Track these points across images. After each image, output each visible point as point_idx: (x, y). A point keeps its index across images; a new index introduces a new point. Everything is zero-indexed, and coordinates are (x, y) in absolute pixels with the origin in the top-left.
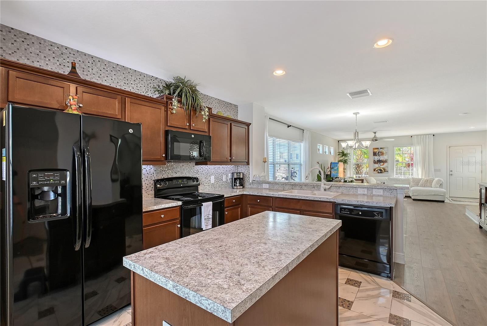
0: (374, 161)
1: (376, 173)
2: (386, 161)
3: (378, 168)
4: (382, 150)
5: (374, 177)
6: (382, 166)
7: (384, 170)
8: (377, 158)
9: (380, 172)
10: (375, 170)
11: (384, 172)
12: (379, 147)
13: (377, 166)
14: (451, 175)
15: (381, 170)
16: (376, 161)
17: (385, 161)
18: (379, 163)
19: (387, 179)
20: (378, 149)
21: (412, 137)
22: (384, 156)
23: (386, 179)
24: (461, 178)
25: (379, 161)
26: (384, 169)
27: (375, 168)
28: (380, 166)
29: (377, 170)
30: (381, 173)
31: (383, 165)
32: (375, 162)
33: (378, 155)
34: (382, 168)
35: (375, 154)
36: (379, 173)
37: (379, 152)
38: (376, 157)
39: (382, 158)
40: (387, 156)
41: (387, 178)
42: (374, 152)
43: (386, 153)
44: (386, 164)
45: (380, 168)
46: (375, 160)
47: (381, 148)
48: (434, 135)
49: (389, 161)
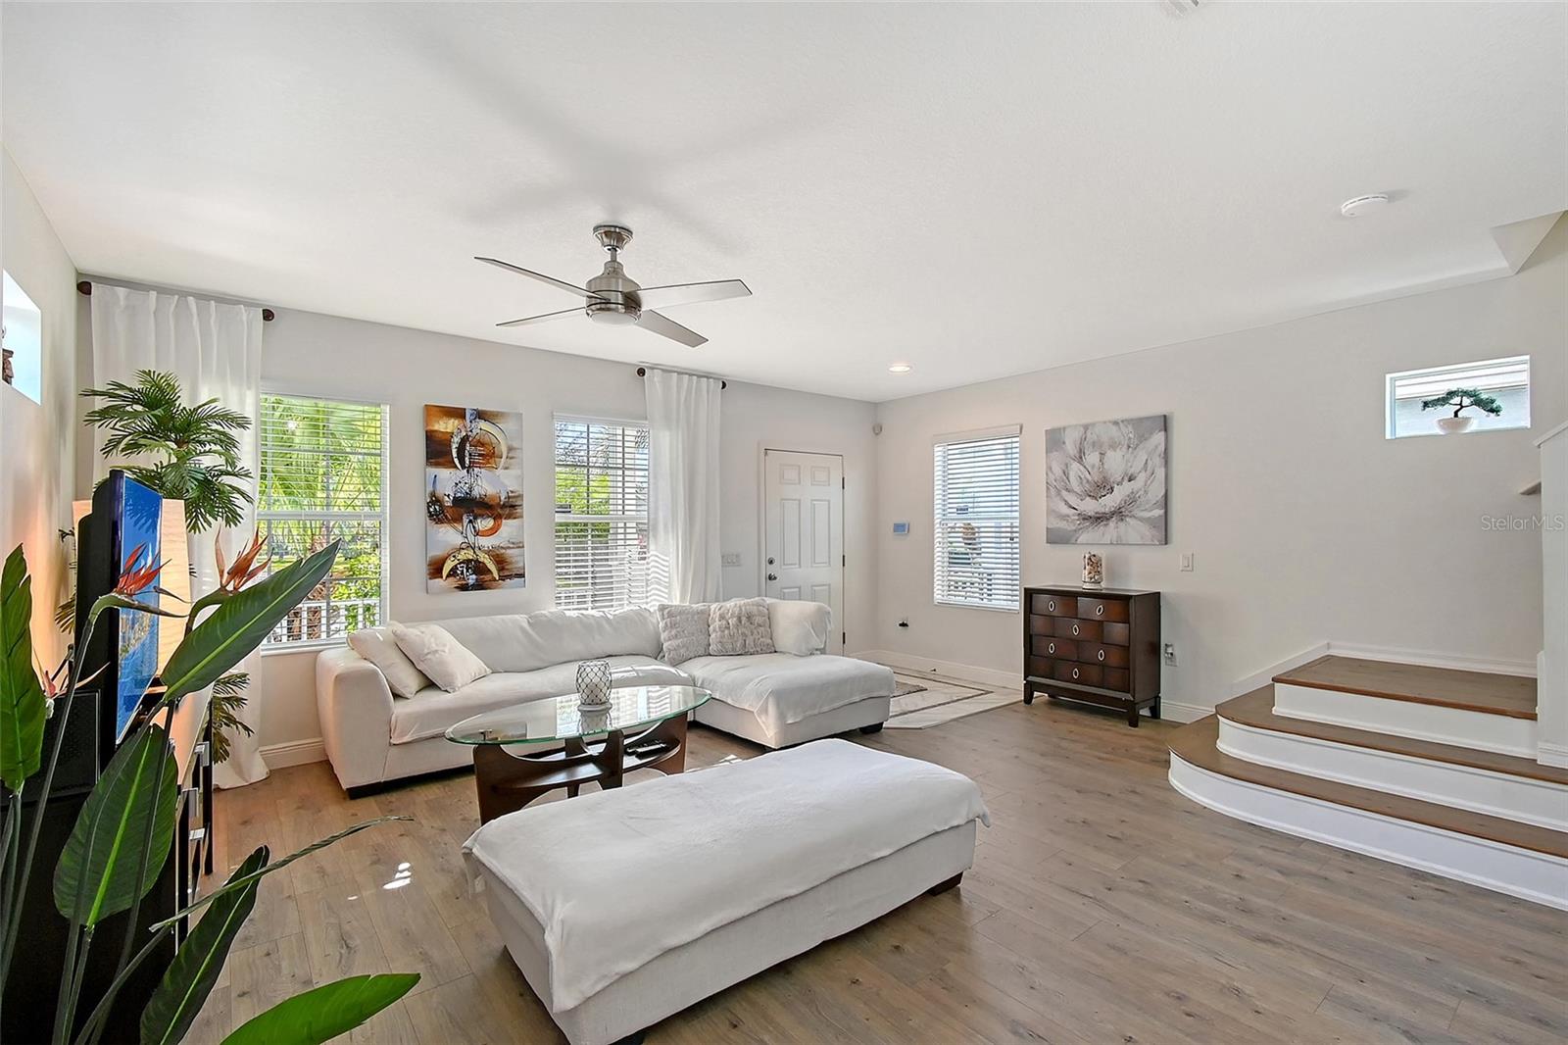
0: (434, 500)
1: (444, 591)
2: (513, 506)
3: (462, 556)
4: (483, 425)
5: (451, 622)
6: (486, 542)
7: (500, 570)
8: (449, 481)
9: (472, 579)
10: (436, 569)
11: (503, 578)
12: (469, 405)
13: (449, 536)
14: (771, 578)
15: (479, 568)
16: (448, 502)
17: (504, 506)
18: (465, 520)
19: (525, 625)
20: (459, 413)
21: (641, 372)
22: (500, 472)
23: (522, 629)
24: (797, 590)
25: (469, 507)
26: (501, 562)
27: (437, 552)
28: (471, 539)
29: (453, 573)
30: (480, 586)
31: (493, 531)
32: (440, 512)
33: (463, 467)
34: (488, 552)
35: (437, 451)
36: (464, 588)
37: (464, 441)
38: (444, 473)
39: (486, 484)
40: (511, 472)
41: (522, 619)
42: (430, 436)
43: (510, 449)
44: (508, 527)
45: (470, 554)
46: (440, 492)
47: (481, 415)
48: (724, 386)
49: (527, 507)
